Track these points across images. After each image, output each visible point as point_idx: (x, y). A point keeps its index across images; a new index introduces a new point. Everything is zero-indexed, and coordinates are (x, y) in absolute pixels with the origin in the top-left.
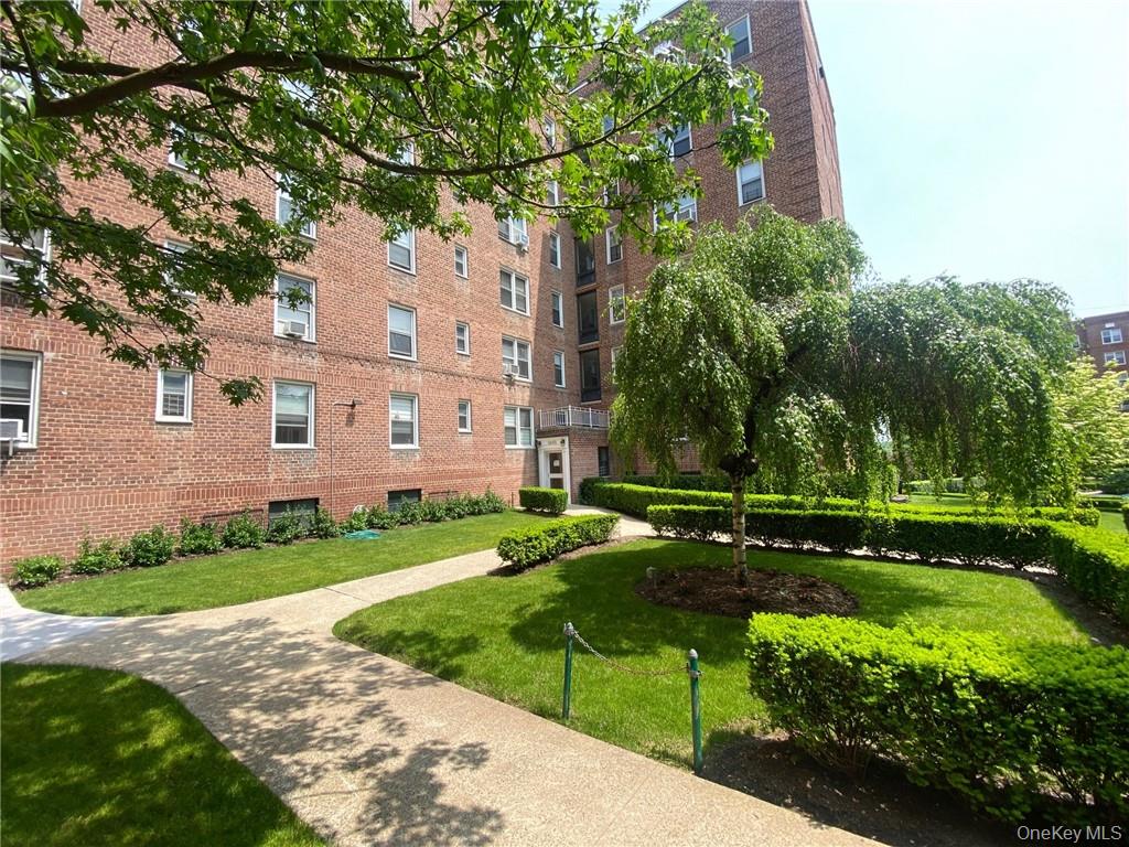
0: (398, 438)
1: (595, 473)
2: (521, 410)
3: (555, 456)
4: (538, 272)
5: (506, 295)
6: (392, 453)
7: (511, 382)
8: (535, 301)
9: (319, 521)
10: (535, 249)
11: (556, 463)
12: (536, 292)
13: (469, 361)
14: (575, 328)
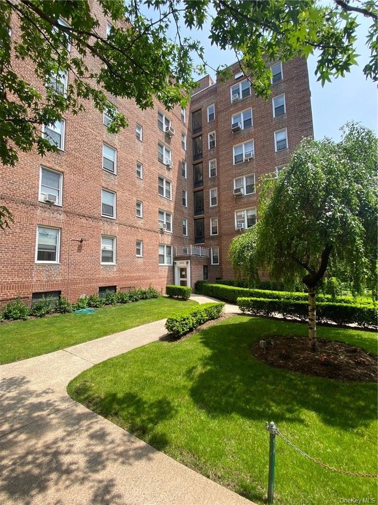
0: (105, 259)
1: (201, 279)
2: (167, 246)
3: (182, 270)
4: (176, 179)
5: (161, 189)
6: (101, 267)
7: (162, 232)
8: (175, 193)
9: (61, 304)
10: (175, 168)
11: (184, 273)
12: (175, 189)
13: (142, 221)
14: (192, 207)
